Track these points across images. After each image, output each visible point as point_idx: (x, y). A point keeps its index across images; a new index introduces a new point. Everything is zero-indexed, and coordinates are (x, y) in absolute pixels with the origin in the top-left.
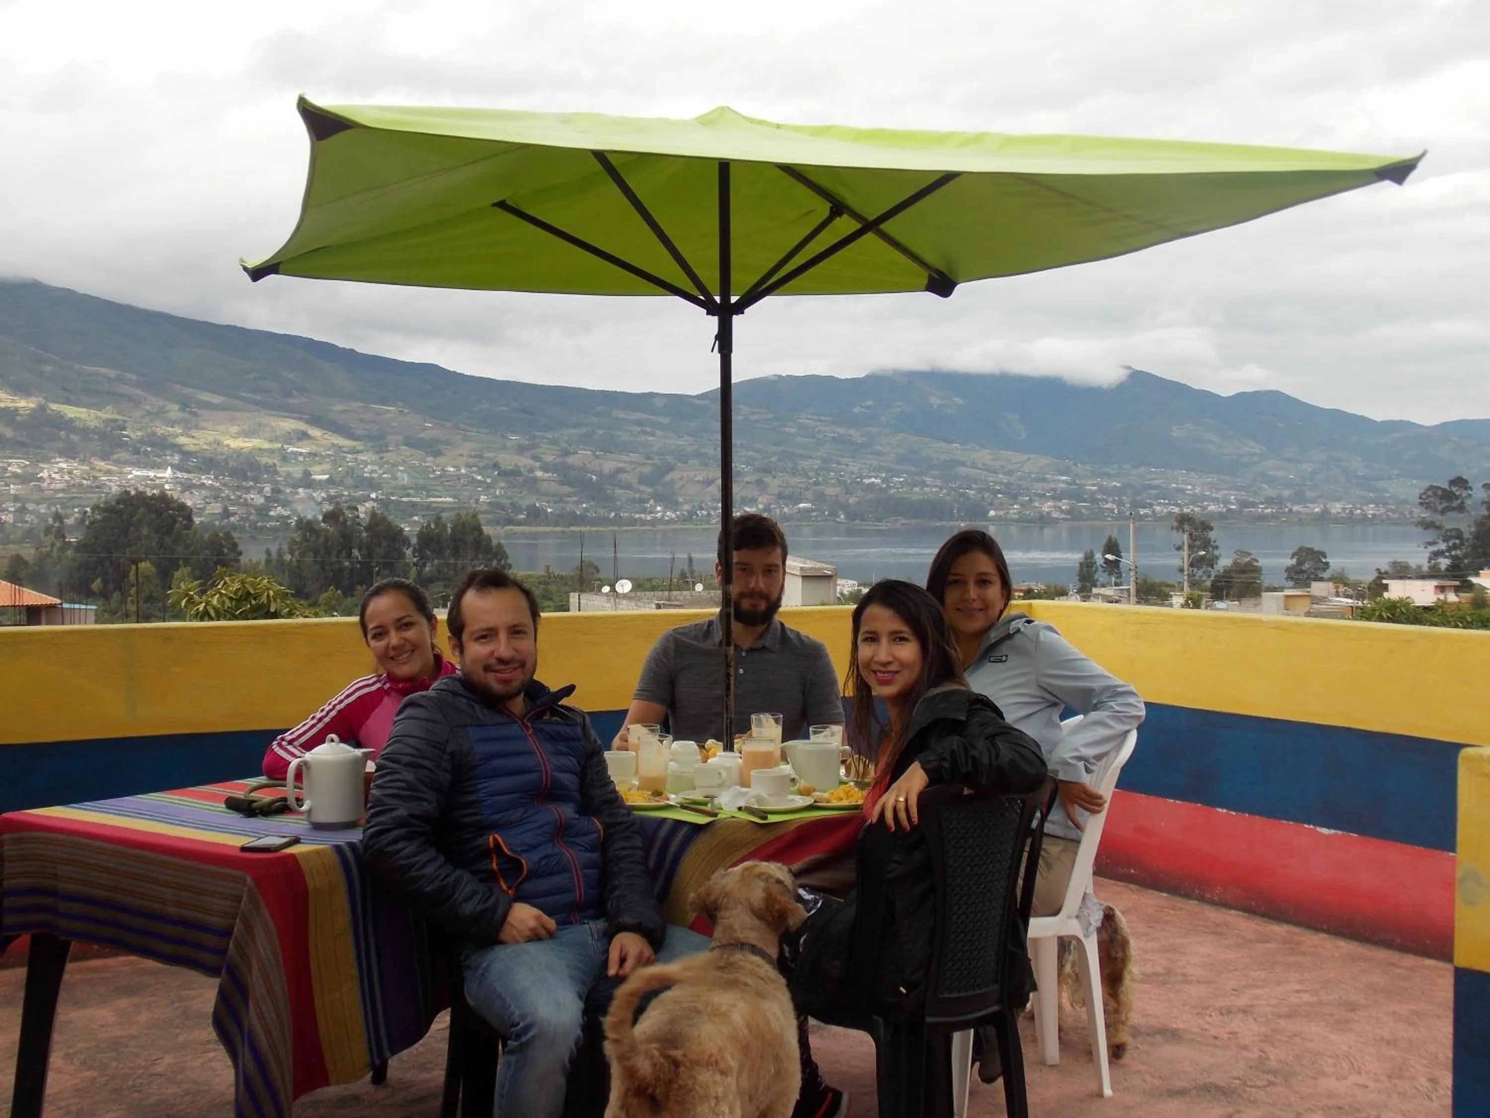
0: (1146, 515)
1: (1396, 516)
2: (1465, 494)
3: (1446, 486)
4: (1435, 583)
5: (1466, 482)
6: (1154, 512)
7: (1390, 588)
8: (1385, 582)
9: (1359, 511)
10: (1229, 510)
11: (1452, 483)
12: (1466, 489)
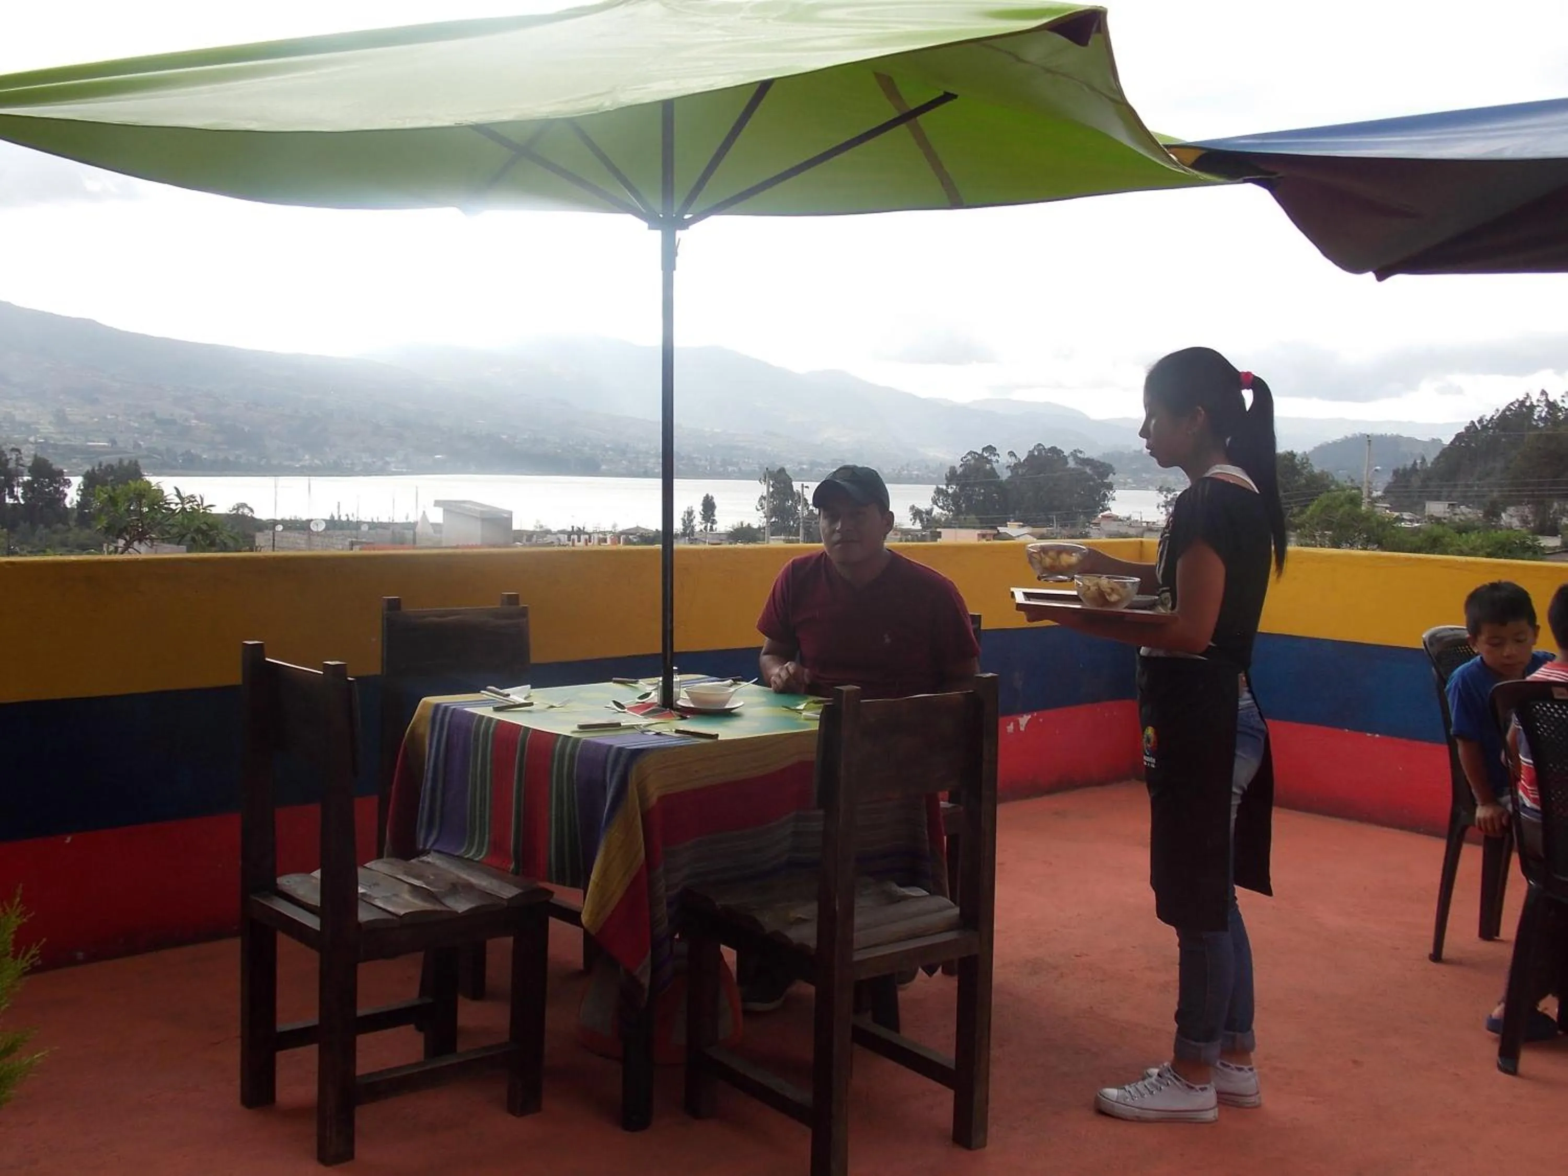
0: (734, 471)
1: (935, 476)
2: (994, 458)
3: (980, 452)
4: (979, 532)
5: (995, 449)
6: (740, 469)
7: (943, 535)
8: (938, 530)
9: (906, 472)
10: (802, 469)
11: (984, 449)
12: (995, 455)
